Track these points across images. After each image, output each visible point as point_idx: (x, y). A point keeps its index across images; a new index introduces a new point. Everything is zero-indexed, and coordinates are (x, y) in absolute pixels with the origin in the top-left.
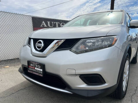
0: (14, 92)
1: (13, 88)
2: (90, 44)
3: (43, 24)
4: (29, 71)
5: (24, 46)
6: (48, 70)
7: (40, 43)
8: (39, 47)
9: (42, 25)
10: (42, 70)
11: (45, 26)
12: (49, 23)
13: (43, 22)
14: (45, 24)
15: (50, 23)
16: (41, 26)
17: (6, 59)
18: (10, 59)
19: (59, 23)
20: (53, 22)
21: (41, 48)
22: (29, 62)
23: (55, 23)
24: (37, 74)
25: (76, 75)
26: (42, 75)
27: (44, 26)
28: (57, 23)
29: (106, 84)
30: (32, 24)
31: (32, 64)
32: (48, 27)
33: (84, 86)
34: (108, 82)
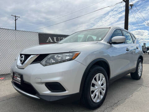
3: (49, 39)
11: (52, 41)
12: (55, 38)
13: (50, 38)
16: (47, 41)
20: (59, 38)
21: (22, 61)
23: (61, 38)
24: (18, 83)
25: (42, 83)
26: (20, 84)
27: (50, 41)
29: (66, 92)
30: (38, 38)
32: (54, 42)
33: (48, 92)
34: (68, 90)
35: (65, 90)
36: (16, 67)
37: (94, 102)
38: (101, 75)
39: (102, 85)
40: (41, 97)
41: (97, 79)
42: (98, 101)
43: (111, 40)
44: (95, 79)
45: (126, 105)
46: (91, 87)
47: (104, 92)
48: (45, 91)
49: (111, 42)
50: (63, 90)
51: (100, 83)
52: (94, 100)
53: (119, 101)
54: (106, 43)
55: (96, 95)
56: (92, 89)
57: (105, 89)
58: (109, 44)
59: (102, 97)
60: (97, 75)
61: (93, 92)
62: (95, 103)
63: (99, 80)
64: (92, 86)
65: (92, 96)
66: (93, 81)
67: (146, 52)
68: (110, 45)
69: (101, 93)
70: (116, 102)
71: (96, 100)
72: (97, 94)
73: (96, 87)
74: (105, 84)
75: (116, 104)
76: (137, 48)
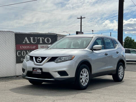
2: (63, 59)
3: (26, 40)
4: (33, 73)
6: (44, 71)
7: (40, 59)
8: (39, 61)
9: (25, 42)
10: (41, 71)
11: (28, 42)
12: (32, 38)
13: (26, 38)
14: (27, 41)
16: (24, 42)
19: (43, 38)
20: (36, 38)
23: (38, 38)
24: (38, 73)
25: (56, 72)
26: (41, 74)
27: (27, 42)
28: (41, 38)
31: (35, 69)
34: (69, 75)
38: (86, 70)
39: (87, 76)
40: (56, 79)
43: (92, 48)
44: (83, 72)
47: (88, 81)
48: (58, 76)
49: (92, 49)
52: (82, 84)
54: (89, 50)
55: (83, 81)
56: (81, 77)
57: (88, 79)
59: (86, 84)
60: (84, 70)
61: (81, 79)
62: (83, 86)
63: (85, 73)
65: (81, 81)
66: (81, 73)
68: (91, 51)
69: (86, 81)
73: (83, 77)
76: (117, 53)
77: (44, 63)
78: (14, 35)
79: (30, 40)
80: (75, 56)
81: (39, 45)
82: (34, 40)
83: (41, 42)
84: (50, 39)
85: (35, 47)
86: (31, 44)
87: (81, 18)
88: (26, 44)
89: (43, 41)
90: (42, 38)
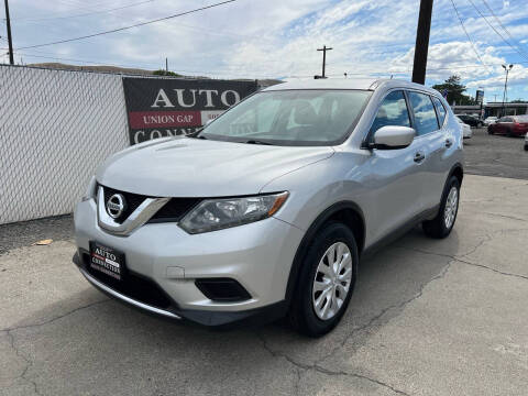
0: (61, 314)
1: (60, 305)
3: (161, 98)
4: (92, 266)
5: (84, 199)
8: (112, 212)
9: (158, 104)
10: (118, 265)
11: (169, 104)
12: (180, 93)
13: (162, 93)
14: (166, 100)
15: (184, 93)
16: (155, 105)
17: (42, 216)
18: (55, 214)
19: (216, 92)
20: (194, 91)
21: (119, 213)
22: (93, 245)
23: (201, 91)
24: (110, 273)
25: (187, 280)
26: (118, 277)
27: (164, 104)
28: (209, 93)
29: (252, 301)
31: (99, 248)
33: (204, 302)
34: (257, 296)
35: (250, 297)
36: (98, 228)
37: (319, 319)
38: (341, 246)
39: (342, 272)
40: (186, 315)
41: (331, 259)
42: (331, 314)
44: (326, 262)
45: (403, 321)
46: (316, 283)
47: (346, 289)
48: (197, 299)
50: (246, 295)
51: (336, 267)
52: (321, 315)
53: (384, 312)
55: (325, 301)
56: (317, 286)
57: (349, 281)
58: (365, 152)
59: (340, 302)
60: (331, 249)
61: (319, 293)
62: (323, 321)
63: (335, 260)
64: (318, 280)
65: (317, 303)
66: (321, 267)
67: (480, 125)
68: (369, 154)
69: (338, 294)
70: (377, 313)
71: (325, 315)
72: (328, 298)
73: (327, 281)
74: (349, 270)
75: (377, 321)
76: (448, 146)
77: (135, 227)
78: (121, 83)
79: (173, 98)
80: (288, 196)
81: (202, 112)
82: (187, 99)
83: (210, 104)
84: (236, 94)
85: (191, 117)
86: (177, 109)
87: (325, 50)
88: (162, 109)
89: (216, 99)
90: (212, 93)
